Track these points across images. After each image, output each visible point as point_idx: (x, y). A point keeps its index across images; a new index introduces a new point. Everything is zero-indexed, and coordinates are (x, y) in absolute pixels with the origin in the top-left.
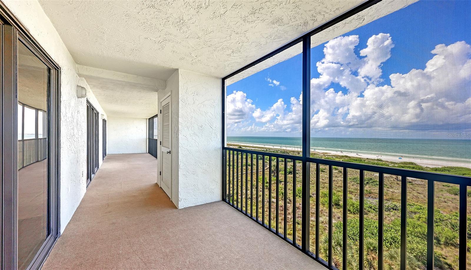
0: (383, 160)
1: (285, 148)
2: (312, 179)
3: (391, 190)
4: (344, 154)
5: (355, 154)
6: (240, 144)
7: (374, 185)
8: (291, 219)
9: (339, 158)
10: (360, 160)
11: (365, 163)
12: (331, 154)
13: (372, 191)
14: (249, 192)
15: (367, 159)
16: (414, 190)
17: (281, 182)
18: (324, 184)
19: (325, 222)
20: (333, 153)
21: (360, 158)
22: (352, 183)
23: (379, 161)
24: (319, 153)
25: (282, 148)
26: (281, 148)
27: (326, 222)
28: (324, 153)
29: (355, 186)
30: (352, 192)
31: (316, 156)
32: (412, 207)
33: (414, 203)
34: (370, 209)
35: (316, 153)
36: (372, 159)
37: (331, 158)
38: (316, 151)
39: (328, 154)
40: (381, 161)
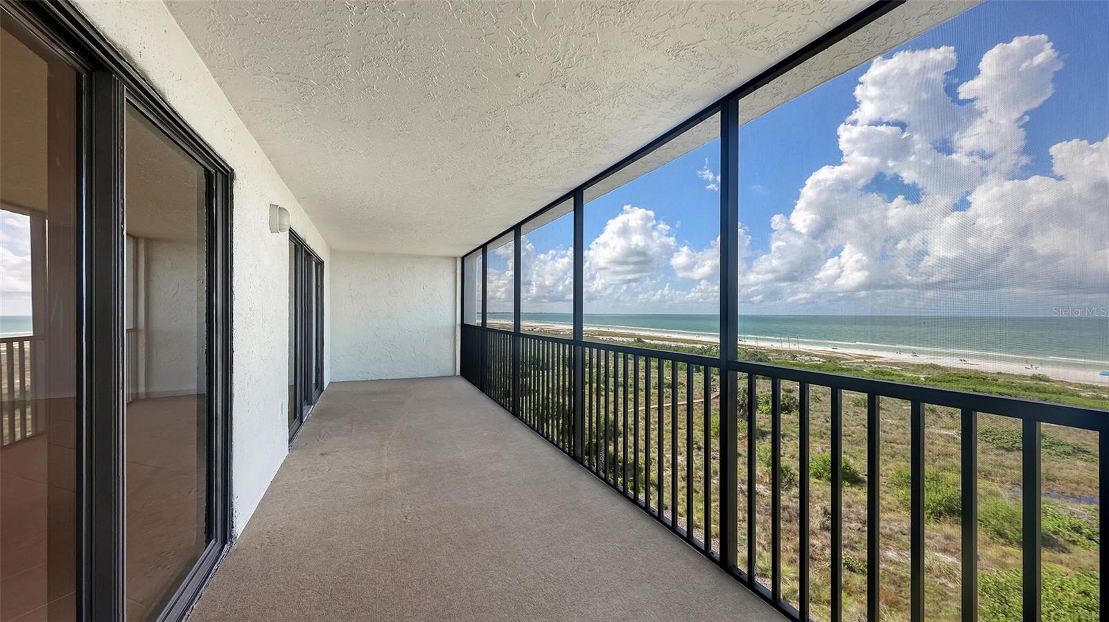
2: (853, 428)
4: (924, 359)
6: (637, 333)
7: (1056, 455)
8: (822, 549)
9: (913, 371)
10: (981, 378)
11: (999, 386)
12: (884, 359)
13: (1057, 473)
14: (682, 460)
15: (999, 373)
17: (764, 434)
18: (892, 445)
19: (936, 571)
20: (888, 356)
23: (1041, 380)
24: (848, 357)
27: (940, 571)
28: (864, 357)
29: (992, 453)
30: (990, 474)
31: (844, 364)
34: (1076, 536)
35: (840, 356)
36: (1016, 376)
38: (840, 350)
39: (877, 360)
40: (1046, 380)
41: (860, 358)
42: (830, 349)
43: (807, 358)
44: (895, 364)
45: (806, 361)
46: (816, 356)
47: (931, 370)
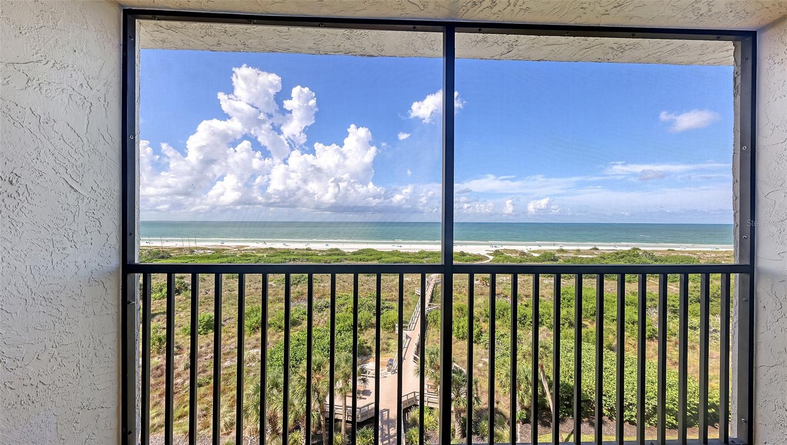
0: (312, 249)
1: (158, 244)
3: (322, 285)
4: (267, 246)
5: (282, 244)
9: (262, 253)
11: (294, 255)
12: (249, 247)
15: (296, 249)
16: (340, 280)
20: (253, 245)
21: (288, 249)
22: (281, 286)
23: (309, 250)
24: (230, 248)
25: (152, 245)
26: (148, 245)
28: (237, 247)
31: (226, 253)
32: (341, 299)
33: (341, 294)
35: (225, 248)
37: (250, 254)
38: (226, 244)
39: (246, 248)
40: (310, 250)
41: (236, 248)
42: (219, 244)
43: (202, 252)
44: (254, 250)
45: (201, 254)
46: (209, 249)
47: (269, 251)
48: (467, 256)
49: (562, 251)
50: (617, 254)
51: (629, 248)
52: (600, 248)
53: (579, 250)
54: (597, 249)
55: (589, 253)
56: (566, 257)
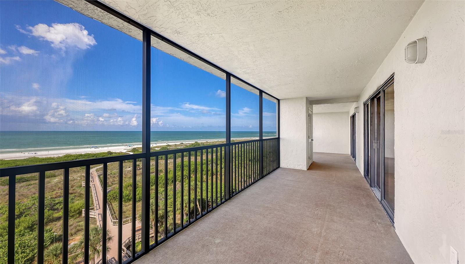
48: (114, 154)
49: (169, 145)
50: (192, 145)
51: (194, 142)
52: (184, 143)
53: (176, 145)
54: (183, 143)
55: (180, 146)
56: (172, 148)
